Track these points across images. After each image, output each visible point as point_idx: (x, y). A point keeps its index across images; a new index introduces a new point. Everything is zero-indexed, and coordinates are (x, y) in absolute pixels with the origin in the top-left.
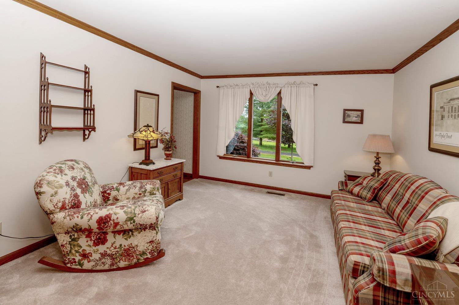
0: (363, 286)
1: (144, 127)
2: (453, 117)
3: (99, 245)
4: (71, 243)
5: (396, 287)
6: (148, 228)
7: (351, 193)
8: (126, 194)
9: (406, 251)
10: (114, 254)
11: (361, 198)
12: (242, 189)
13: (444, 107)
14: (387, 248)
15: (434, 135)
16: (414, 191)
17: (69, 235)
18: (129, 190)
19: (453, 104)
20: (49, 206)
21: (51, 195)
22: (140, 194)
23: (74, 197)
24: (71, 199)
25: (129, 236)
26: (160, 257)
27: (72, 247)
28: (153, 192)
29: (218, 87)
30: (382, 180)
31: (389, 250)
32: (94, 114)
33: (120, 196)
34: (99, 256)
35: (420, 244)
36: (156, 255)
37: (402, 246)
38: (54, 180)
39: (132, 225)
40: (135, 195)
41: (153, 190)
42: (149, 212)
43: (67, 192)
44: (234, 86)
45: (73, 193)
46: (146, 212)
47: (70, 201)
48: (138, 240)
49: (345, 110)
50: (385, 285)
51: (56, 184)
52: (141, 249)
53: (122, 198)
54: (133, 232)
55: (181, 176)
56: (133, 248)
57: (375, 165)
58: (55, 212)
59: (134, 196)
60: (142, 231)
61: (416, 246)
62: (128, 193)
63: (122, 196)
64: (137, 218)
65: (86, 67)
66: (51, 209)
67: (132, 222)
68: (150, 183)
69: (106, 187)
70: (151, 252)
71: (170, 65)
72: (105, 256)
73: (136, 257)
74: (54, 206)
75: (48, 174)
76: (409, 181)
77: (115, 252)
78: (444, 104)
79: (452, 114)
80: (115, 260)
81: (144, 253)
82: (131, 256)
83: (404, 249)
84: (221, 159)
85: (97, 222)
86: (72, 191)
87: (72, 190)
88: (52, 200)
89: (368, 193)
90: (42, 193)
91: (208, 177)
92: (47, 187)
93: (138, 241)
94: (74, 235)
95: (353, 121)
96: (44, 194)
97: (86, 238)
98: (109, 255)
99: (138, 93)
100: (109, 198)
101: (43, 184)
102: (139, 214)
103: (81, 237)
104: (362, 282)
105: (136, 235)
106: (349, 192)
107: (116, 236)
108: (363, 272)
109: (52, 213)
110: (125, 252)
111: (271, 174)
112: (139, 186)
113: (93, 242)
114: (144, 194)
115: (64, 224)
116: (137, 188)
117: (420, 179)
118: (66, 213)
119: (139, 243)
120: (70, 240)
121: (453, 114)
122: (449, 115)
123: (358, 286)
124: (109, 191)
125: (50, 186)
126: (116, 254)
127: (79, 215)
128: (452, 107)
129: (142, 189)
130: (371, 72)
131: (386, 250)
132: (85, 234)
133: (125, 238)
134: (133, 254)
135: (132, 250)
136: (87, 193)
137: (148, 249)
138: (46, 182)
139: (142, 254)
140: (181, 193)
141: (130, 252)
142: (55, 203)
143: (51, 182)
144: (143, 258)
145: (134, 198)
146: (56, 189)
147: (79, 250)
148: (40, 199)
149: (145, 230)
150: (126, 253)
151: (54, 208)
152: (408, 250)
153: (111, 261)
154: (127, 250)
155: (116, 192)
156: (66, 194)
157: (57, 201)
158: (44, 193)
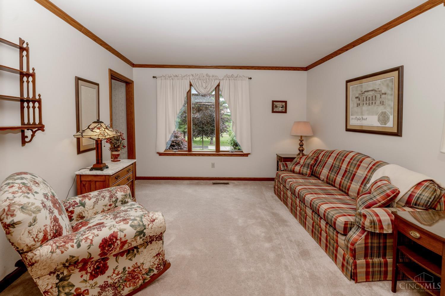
0: (357, 238)
1: (93, 123)
2: (368, 104)
3: (97, 277)
4: (58, 285)
5: (383, 231)
6: (155, 239)
7: (293, 172)
8: (94, 208)
9: (379, 204)
10: (116, 282)
11: (302, 174)
12: (188, 184)
13: (359, 97)
14: (362, 206)
15: (351, 119)
16: (349, 162)
17: (56, 274)
18: (98, 202)
19: (367, 94)
20: (28, 241)
21: (29, 224)
22: (110, 205)
23: (54, 222)
24: (52, 225)
25: (134, 254)
26: (166, 270)
27: (61, 289)
28: (125, 200)
29: (154, 77)
30: (315, 158)
31: (365, 207)
32: (40, 108)
33: (86, 212)
34: (99, 290)
35: (389, 197)
36: (163, 268)
37: (374, 202)
38: (27, 202)
39: (141, 239)
40: (104, 207)
41: (125, 197)
42: (158, 220)
43: (46, 217)
44: (172, 77)
45: (52, 217)
46: (155, 220)
47: (52, 227)
48: (144, 256)
49: (273, 102)
50: (376, 232)
51: (32, 208)
52: (147, 266)
53: (88, 213)
54: (138, 248)
55: (133, 179)
56: (139, 267)
57: (300, 146)
58: (34, 248)
59: (103, 209)
60: (148, 245)
61: (386, 199)
62: (96, 207)
63: (89, 212)
64: (147, 230)
65: (22, 41)
66: (29, 245)
67: (142, 236)
68: (120, 190)
69: (67, 204)
70: (157, 267)
71: (107, 49)
72: (105, 287)
73: (142, 277)
74: (34, 240)
75: (15, 195)
76: (342, 155)
77: (118, 279)
78: (359, 95)
79: (366, 102)
80: (118, 289)
81: (150, 270)
82: (136, 278)
83: (376, 204)
84: (161, 155)
85: (100, 247)
86: (51, 214)
87: (51, 212)
88: (30, 231)
89: (307, 170)
90: (16, 224)
91: (147, 177)
92: (22, 213)
93: (144, 258)
94: (63, 273)
95: (279, 111)
96: (20, 225)
97: (79, 273)
98: (111, 285)
99: (79, 81)
100: (72, 216)
101: (14, 211)
102: (149, 225)
103: (73, 273)
104: (355, 236)
105: (142, 252)
106: (291, 171)
107: (118, 259)
108: (351, 229)
109: (30, 249)
110: (129, 276)
111: (213, 165)
112: (109, 195)
113: (89, 274)
114: (115, 205)
115: (53, 260)
116: (107, 198)
117: (351, 153)
118: (52, 246)
119: (145, 259)
120: (57, 281)
121: (368, 102)
122: (363, 103)
123: (353, 239)
124: (72, 207)
125: (25, 211)
126: (119, 281)
127: (73, 244)
128: (366, 97)
129: (113, 198)
130: (291, 68)
131: (362, 207)
132: (78, 267)
133: (129, 258)
134: (139, 275)
135: (137, 270)
136: (63, 214)
137: (155, 264)
138: (18, 207)
139: (148, 272)
140: (134, 198)
141: (136, 274)
142: (34, 234)
143: (25, 205)
144: (148, 277)
145: (103, 211)
146: (34, 215)
147: (71, 290)
148: (13, 234)
149: (151, 243)
150: (131, 276)
151: (34, 242)
152: (380, 203)
153: (113, 291)
154: (132, 272)
155: (81, 209)
156: (46, 219)
157: (37, 231)
158: (19, 223)
